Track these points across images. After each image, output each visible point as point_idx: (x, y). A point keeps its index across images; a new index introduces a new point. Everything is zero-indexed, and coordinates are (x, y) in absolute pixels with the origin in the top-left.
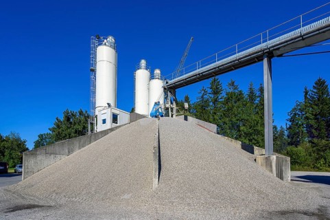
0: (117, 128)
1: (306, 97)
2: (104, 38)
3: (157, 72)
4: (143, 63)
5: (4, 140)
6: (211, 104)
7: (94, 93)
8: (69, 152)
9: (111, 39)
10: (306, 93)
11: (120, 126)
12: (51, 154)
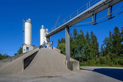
0: (28, 52)
1: (110, 35)
2: (27, 20)
3: (47, 30)
4: (43, 26)
5: (2, 56)
6: (74, 39)
7: (24, 39)
8: (11, 61)
9: (29, 20)
10: (110, 33)
11: (29, 51)
12: (5, 62)
